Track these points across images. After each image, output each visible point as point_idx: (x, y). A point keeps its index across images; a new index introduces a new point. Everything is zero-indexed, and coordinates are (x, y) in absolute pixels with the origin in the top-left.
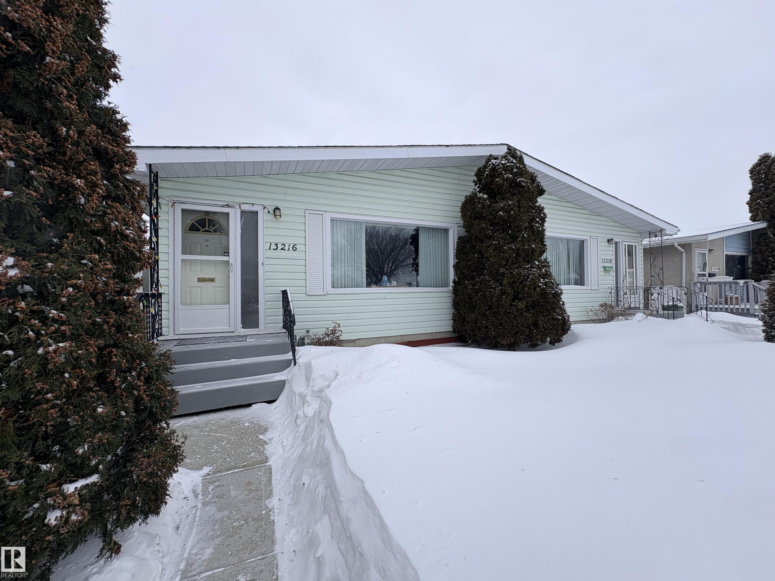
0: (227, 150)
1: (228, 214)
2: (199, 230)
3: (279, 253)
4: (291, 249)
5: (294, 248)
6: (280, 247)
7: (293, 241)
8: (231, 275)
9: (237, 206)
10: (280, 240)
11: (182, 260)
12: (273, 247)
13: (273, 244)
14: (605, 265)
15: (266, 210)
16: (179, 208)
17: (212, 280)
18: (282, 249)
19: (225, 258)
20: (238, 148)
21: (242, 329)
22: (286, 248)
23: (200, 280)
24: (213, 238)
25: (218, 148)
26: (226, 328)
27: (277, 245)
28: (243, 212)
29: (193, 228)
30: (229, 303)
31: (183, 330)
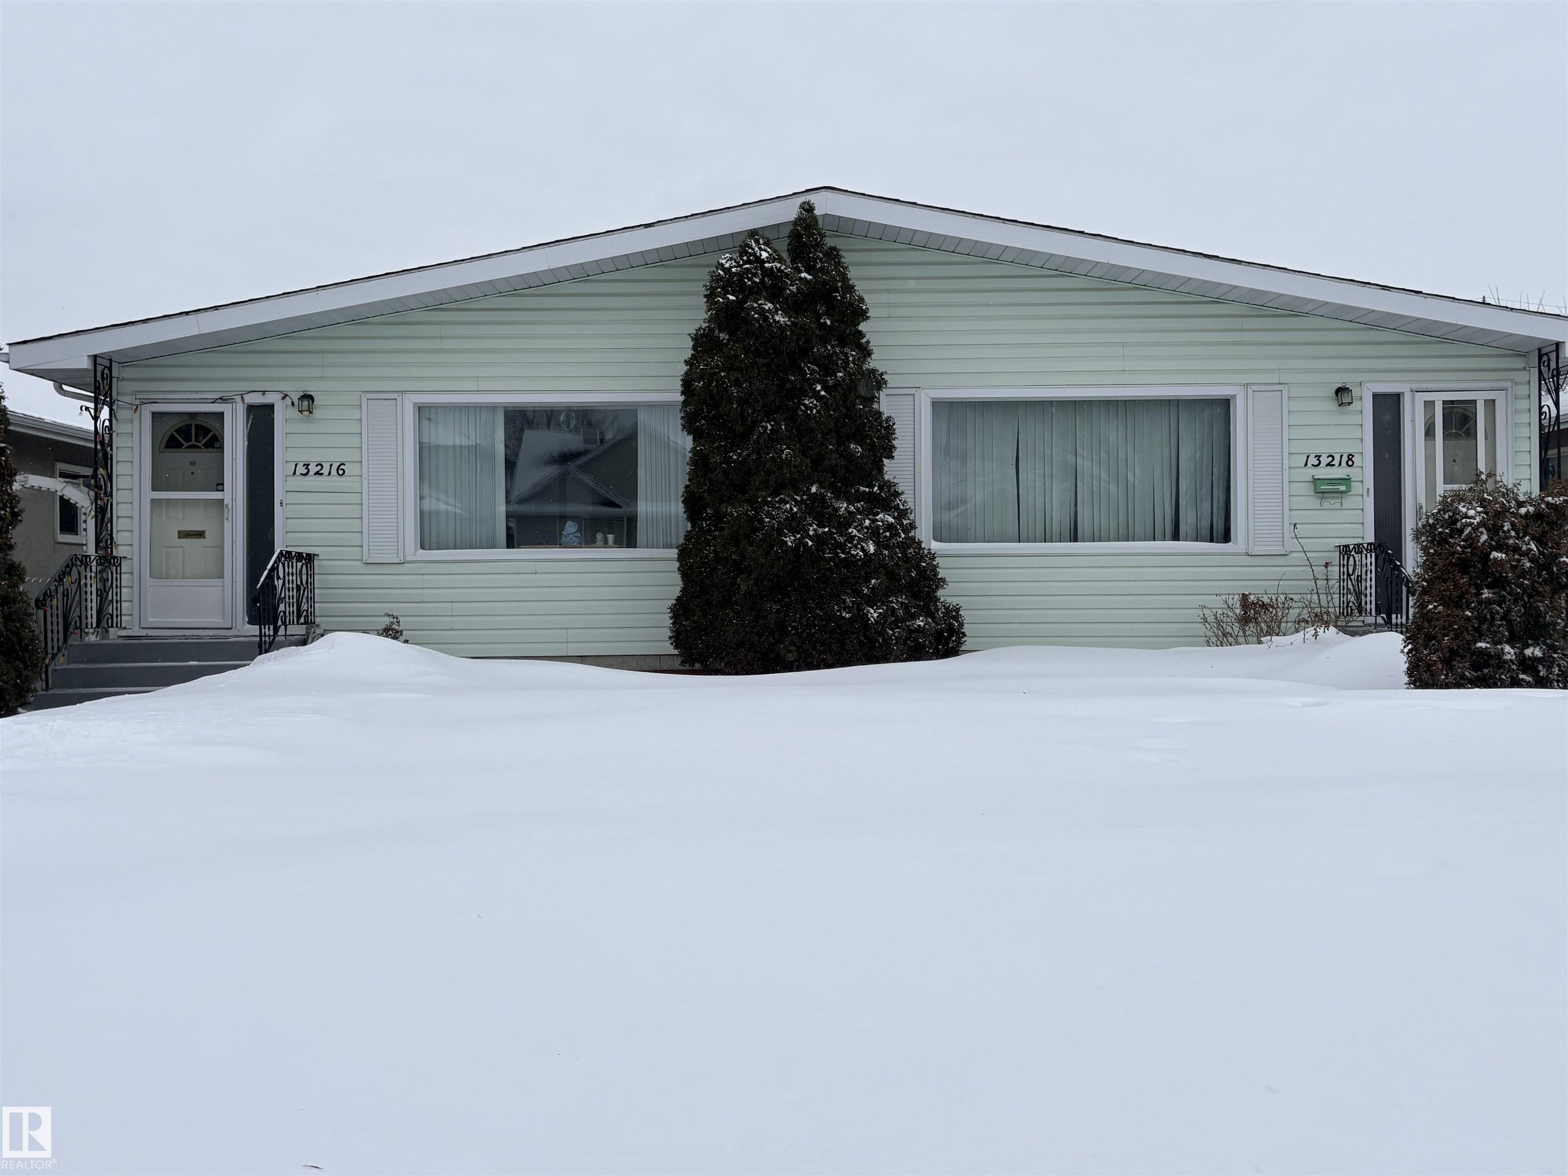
0: (200, 315)
1: (221, 415)
2: (179, 445)
3: (312, 482)
4: (334, 472)
5: (341, 471)
6: (313, 469)
7: (336, 457)
8: (227, 525)
9: (238, 399)
10: (313, 457)
11: (153, 501)
12: (301, 469)
13: (300, 465)
14: (1323, 472)
15: (288, 401)
16: (147, 412)
17: (200, 534)
18: (317, 473)
19: (216, 495)
20: (216, 308)
21: (248, 626)
22: (325, 471)
23: (184, 535)
24: (203, 457)
25: (187, 313)
26: (217, 621)
27: (307, 466)
28: (251, 408)
29: (172, 443)
30: (222, 576)
31: (152, 620)
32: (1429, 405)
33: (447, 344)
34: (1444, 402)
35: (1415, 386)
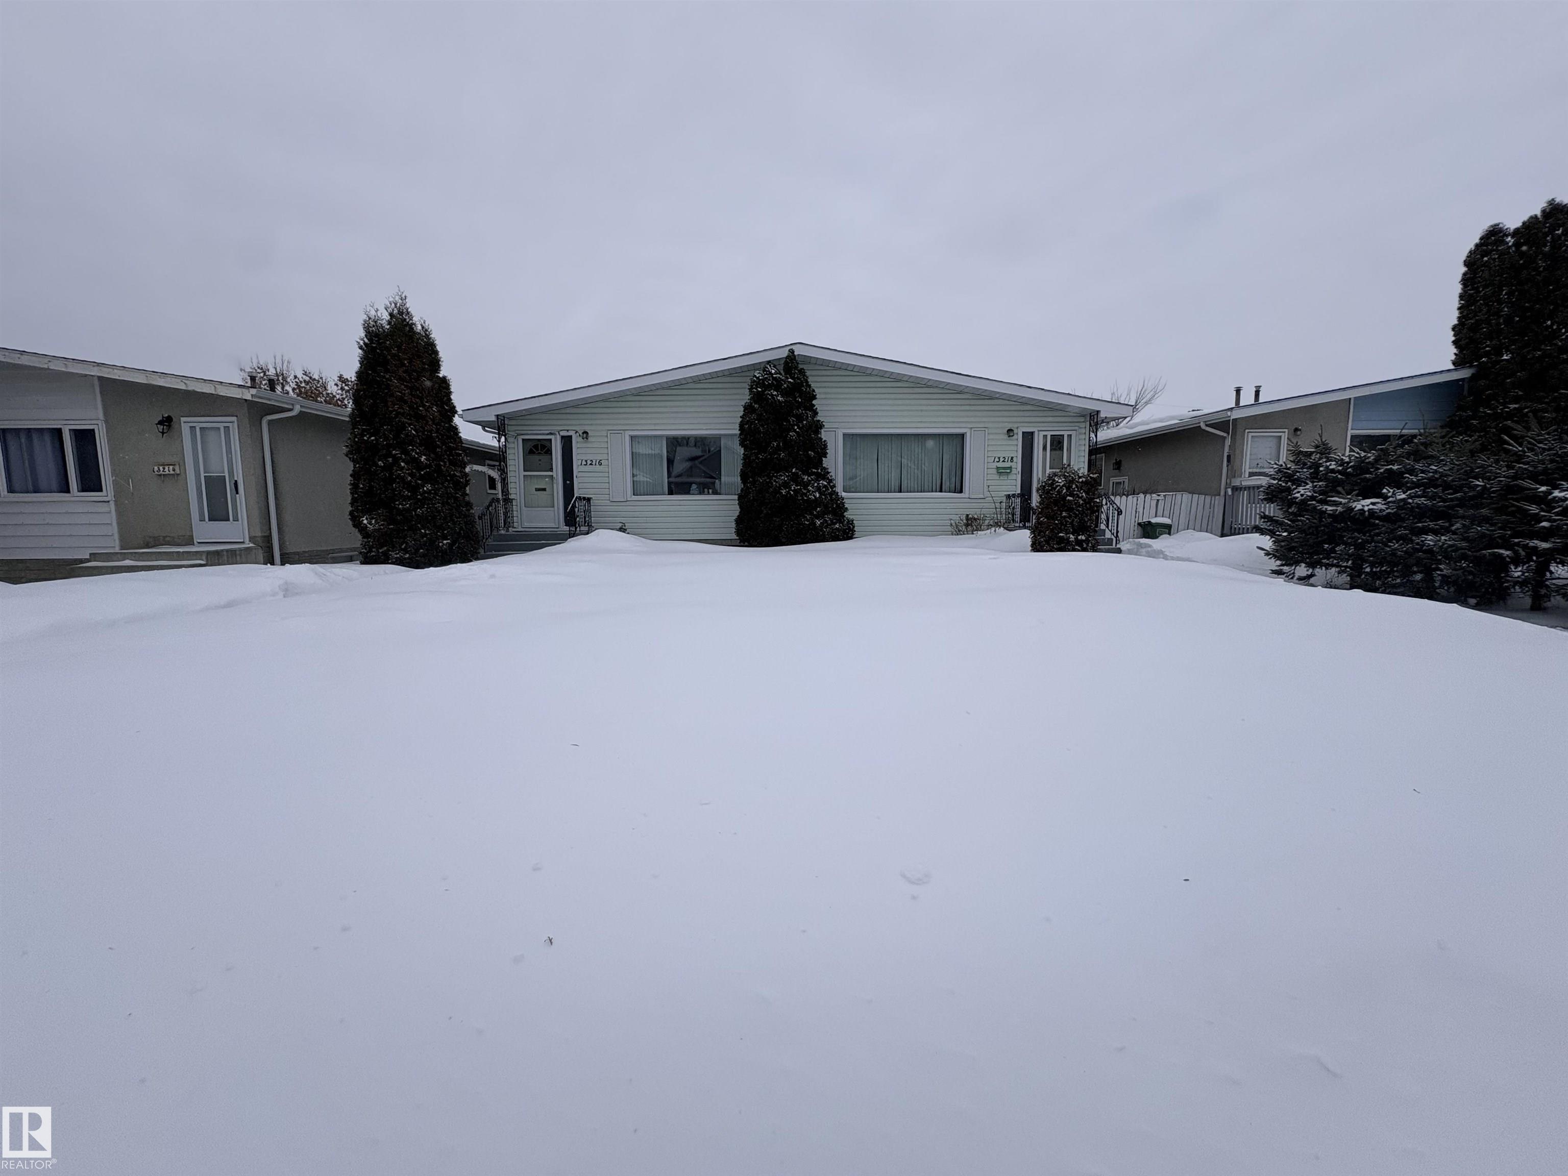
0: (540, 398)
1: (550, 440)
2: (534, 453)
3: (589, 468)
4: (597, 464)
5: (600, 464)
6: (589, 462)
7: (599, 458)
8: (555, 486)
9: (557, 433)
10: (589, 457)
11: (524, 476)
12: (584, 463)
13: (584, 461)
14: (1001, 465)
15: (578, 434)
16: (520, 438)
17: (544, 490)
18: (591, 464)
19: (550, 473)
20: (546, 395)
21: (565, 527)
22: (594, 463)
23: (537, 490)
24: (544, 458)
25: (534, 397)
26: (553, 525)
27: (586, 461)
28: (563, 437)
29: (531, 452)
30: (553, 507)
31: (526, 524)
32: (1045, 437)
33: (641, 410)
34: (1051, 435)
35: (1039, 429)
